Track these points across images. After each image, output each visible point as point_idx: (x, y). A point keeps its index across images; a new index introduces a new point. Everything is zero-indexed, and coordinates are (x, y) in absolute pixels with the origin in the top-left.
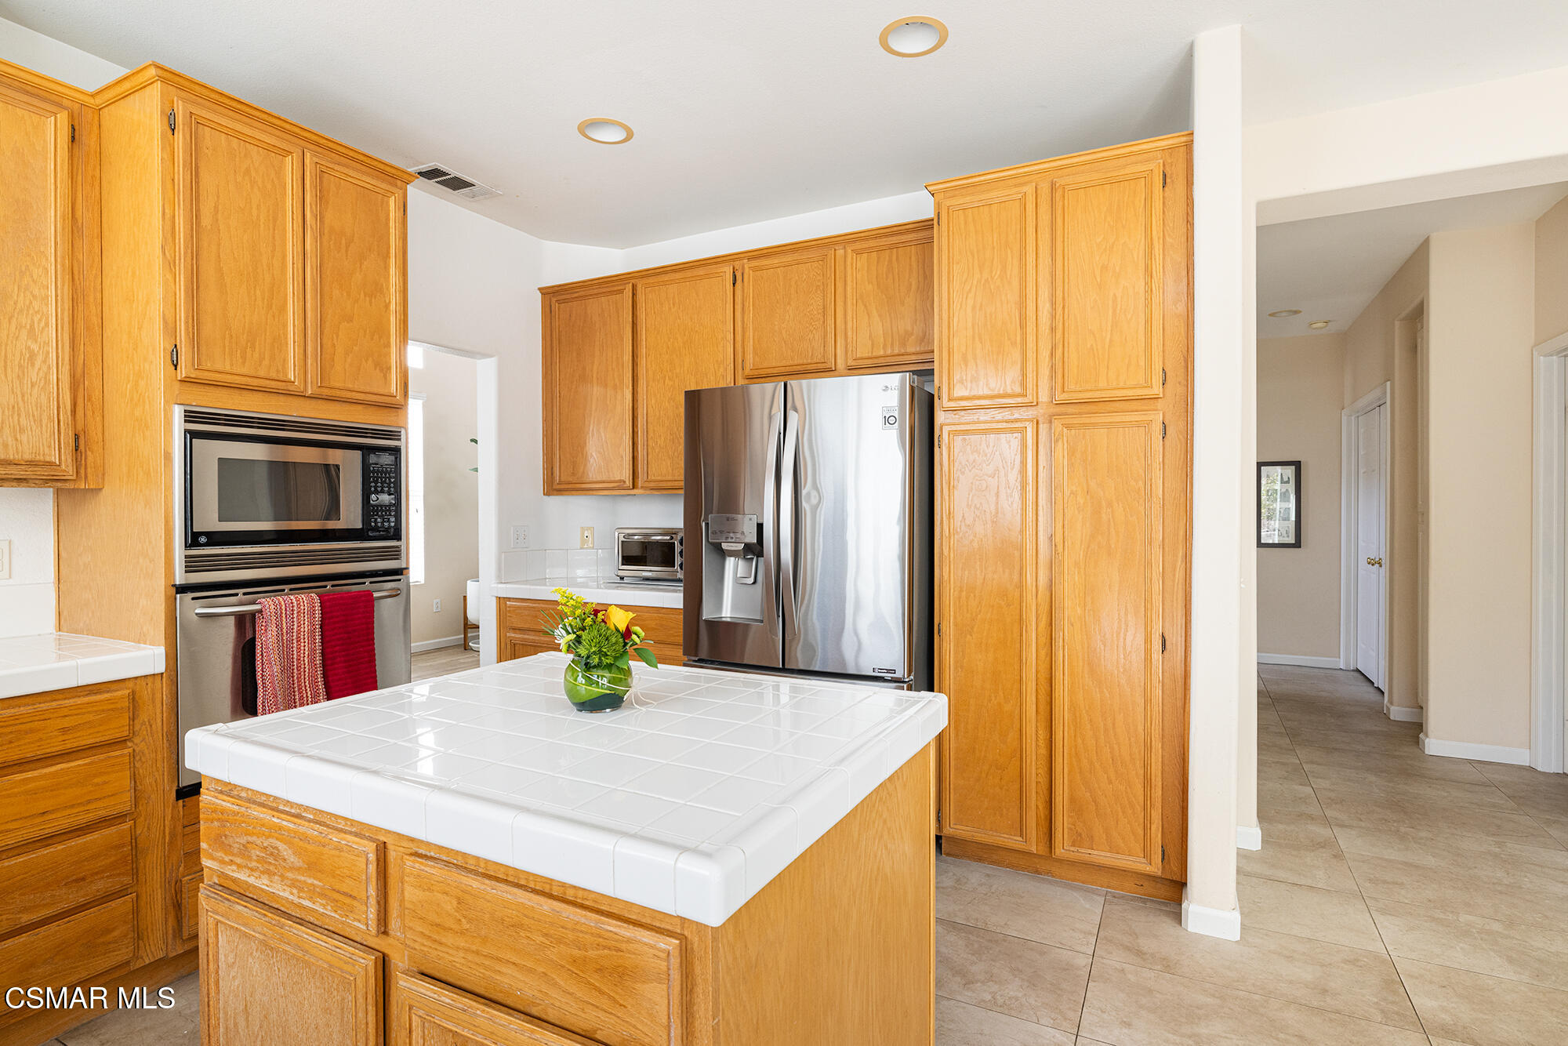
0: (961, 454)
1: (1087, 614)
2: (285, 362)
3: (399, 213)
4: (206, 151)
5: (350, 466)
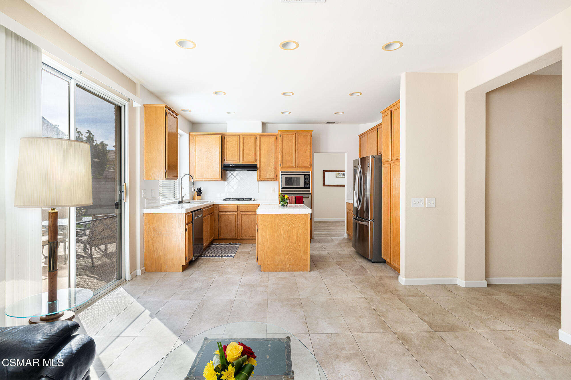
2: (293, 163)
3: (310, 137)
4: (284, 138)
5: (302, 177)
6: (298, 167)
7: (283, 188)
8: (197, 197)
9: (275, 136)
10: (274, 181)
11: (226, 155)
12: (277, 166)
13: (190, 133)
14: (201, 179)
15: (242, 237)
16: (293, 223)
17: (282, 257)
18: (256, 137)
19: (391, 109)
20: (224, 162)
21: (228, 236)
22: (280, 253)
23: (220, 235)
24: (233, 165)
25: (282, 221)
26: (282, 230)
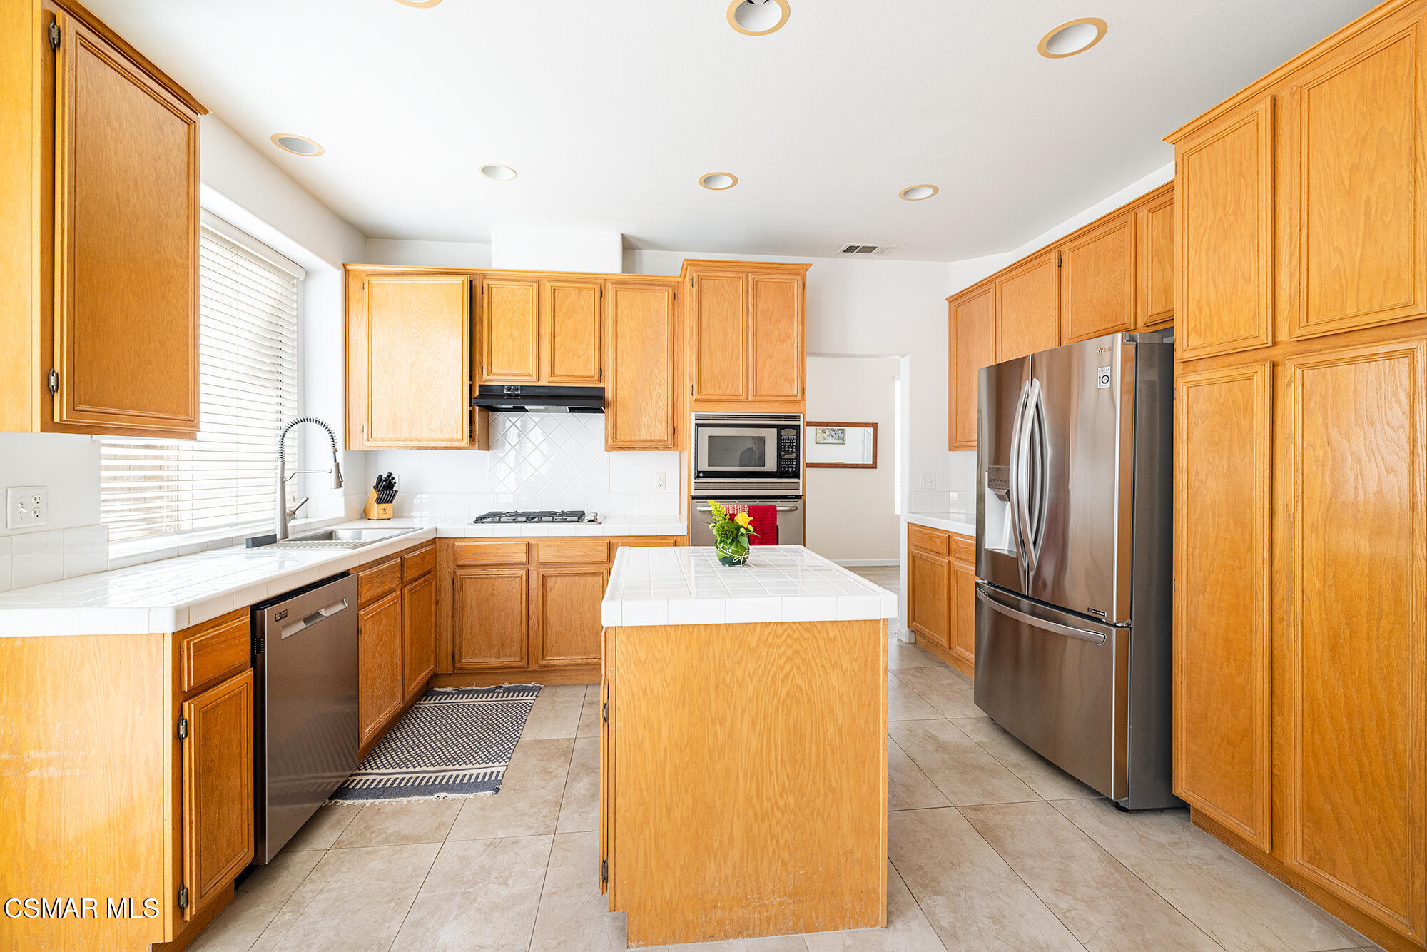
0: (1195, 405)
1: (1327, 589)
2: (738, 385)
3: (800, 290)
4: (705, 291)
5: (771, 436)
6: (757, 398)
7: (701, 475)
8: (376, 509)
9: (670, 286)
10: (666, 448)
11: (490, 353)
12: (675, 395)
13: (348, 267)
14: (390, 440)
15: (544, 662)
16: (799, 668)
17: (742, 858)
18: (600, 288)
19: (1273, 90)
20: (480, 378)
21: (492, 661)
22: (732, 839)
23: (461, 658)
24: (516, 388)
25: (739, 663)
26: (744, 711)
